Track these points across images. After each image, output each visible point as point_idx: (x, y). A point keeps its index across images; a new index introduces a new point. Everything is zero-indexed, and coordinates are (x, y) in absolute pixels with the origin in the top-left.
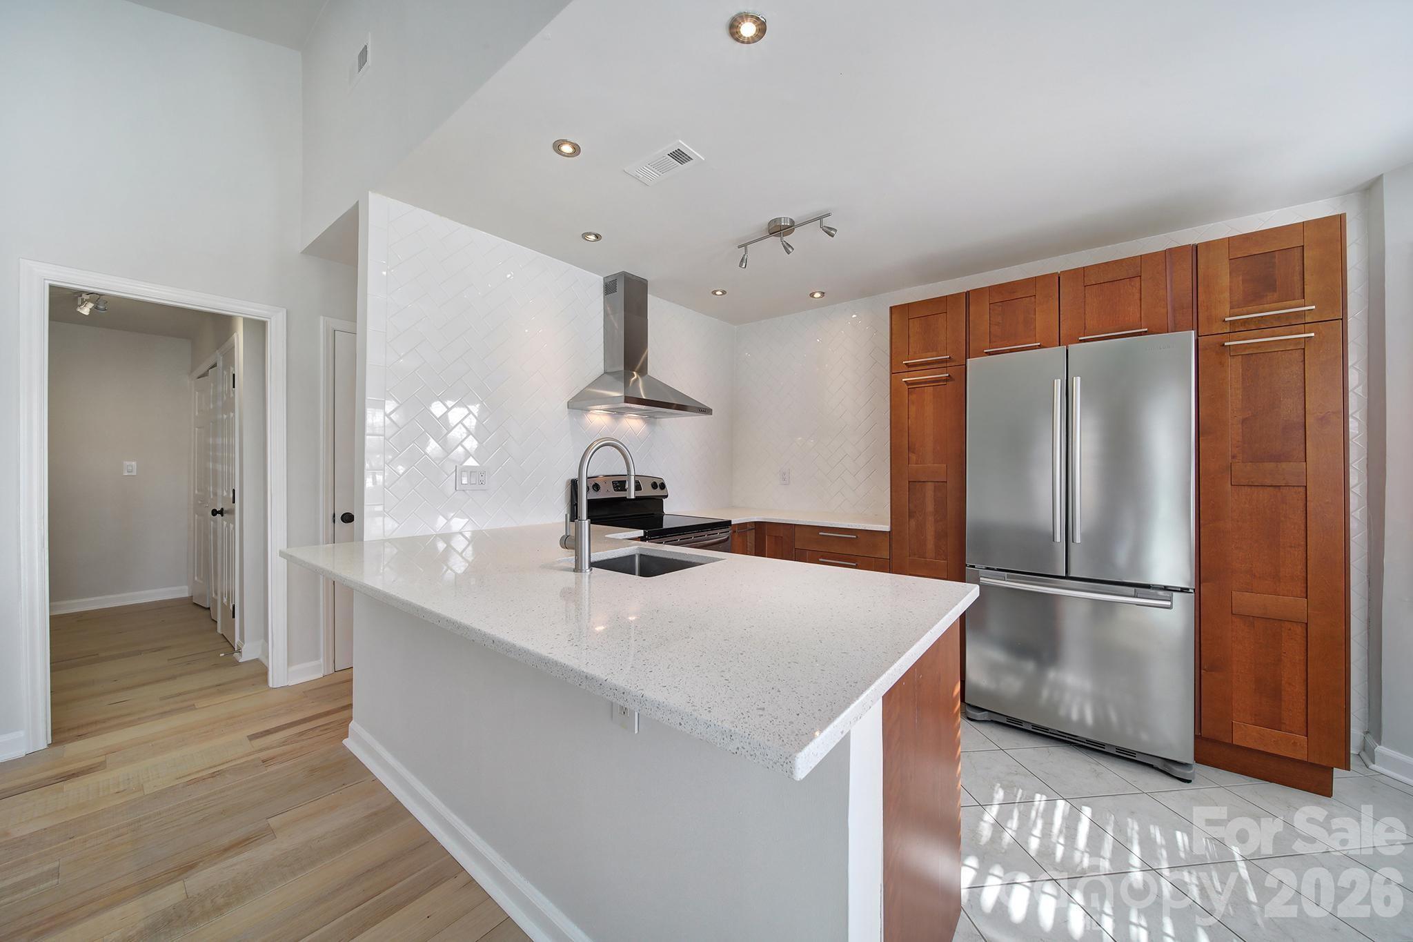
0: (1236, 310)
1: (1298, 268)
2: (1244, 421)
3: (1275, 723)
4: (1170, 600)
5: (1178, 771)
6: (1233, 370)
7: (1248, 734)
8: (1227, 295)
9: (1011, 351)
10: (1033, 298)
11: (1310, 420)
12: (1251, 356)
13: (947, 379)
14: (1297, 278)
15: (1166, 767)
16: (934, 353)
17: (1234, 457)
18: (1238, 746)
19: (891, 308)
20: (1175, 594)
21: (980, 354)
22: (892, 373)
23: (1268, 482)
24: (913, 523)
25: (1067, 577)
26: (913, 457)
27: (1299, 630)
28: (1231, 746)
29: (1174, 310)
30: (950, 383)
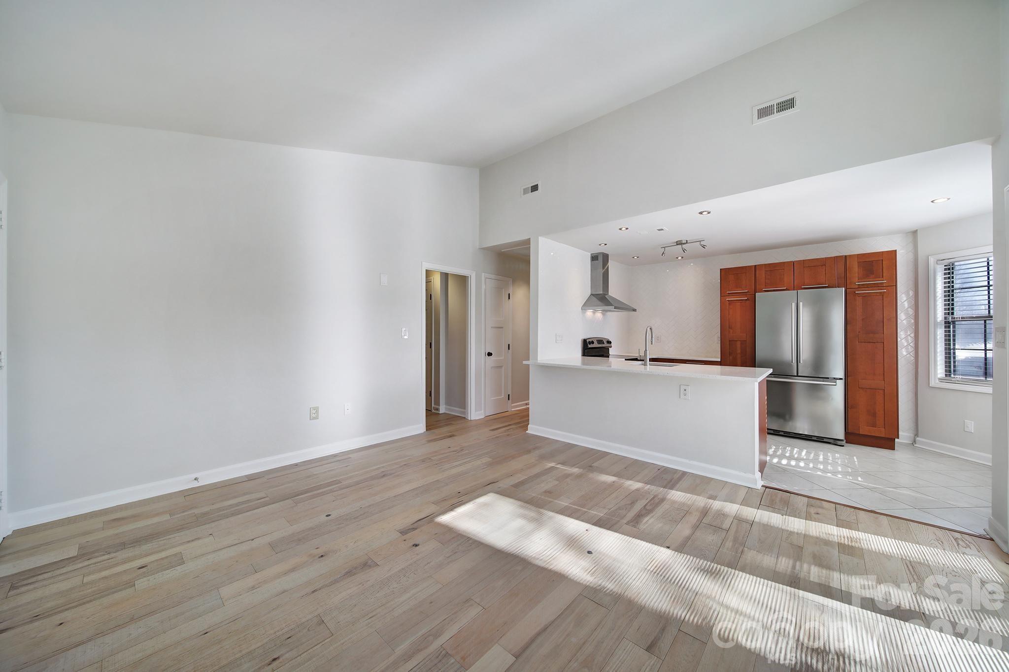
0: (860, 280)
1: (881, 267)
2: (863, 319)
3: (874, 425)
4: (836, 382)
5: (839, 443)
6: (859, 301)
7: (864, 430)
8: (857, 275)
9: (774, 291)
10: (783, 270)
11: (885, 320)
12: (864, 296)
13: (746, 300)
14: (881, 270)
15: (835, 442)
16: (741, 289)
17: (859, 332)
18: (862, 434)
19: (721, 269)
20: (838, 380)
21: (761, 291)
22: (721, 296)
23: (871, 341)
24: (731, 358)
25: (797, 376)
26: (731, 331)
27: (881, 392)
28: (859, 434)
29: (838, 278)
30: (747, 302)
